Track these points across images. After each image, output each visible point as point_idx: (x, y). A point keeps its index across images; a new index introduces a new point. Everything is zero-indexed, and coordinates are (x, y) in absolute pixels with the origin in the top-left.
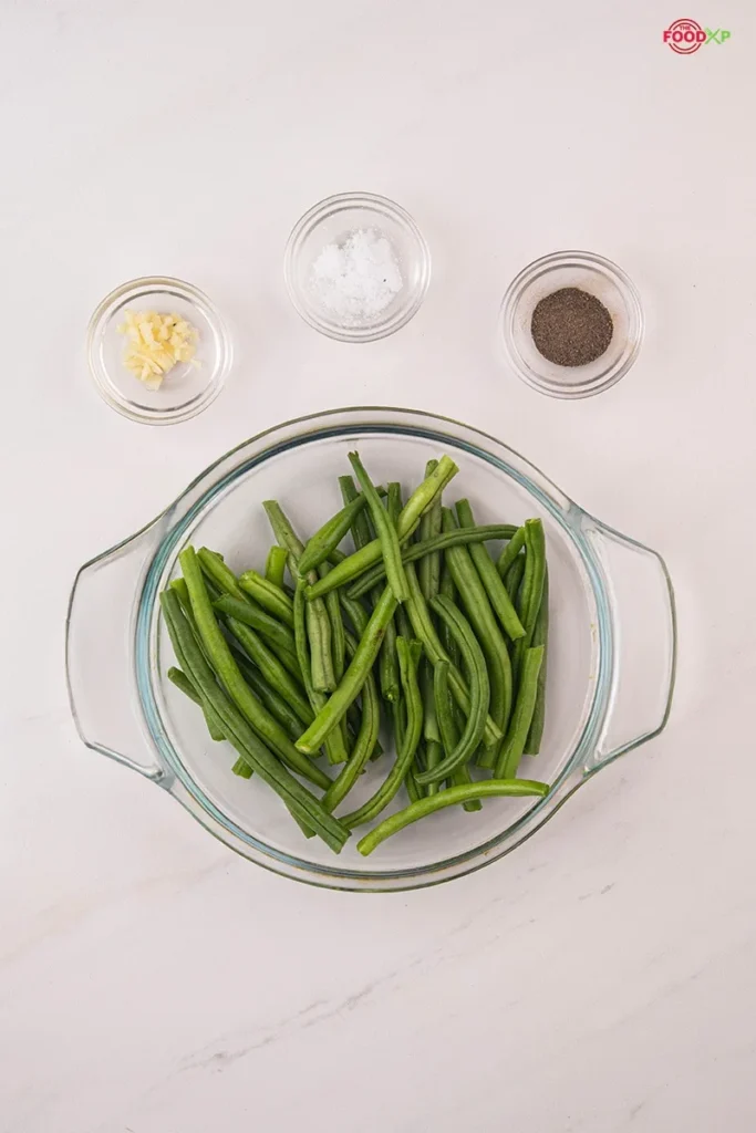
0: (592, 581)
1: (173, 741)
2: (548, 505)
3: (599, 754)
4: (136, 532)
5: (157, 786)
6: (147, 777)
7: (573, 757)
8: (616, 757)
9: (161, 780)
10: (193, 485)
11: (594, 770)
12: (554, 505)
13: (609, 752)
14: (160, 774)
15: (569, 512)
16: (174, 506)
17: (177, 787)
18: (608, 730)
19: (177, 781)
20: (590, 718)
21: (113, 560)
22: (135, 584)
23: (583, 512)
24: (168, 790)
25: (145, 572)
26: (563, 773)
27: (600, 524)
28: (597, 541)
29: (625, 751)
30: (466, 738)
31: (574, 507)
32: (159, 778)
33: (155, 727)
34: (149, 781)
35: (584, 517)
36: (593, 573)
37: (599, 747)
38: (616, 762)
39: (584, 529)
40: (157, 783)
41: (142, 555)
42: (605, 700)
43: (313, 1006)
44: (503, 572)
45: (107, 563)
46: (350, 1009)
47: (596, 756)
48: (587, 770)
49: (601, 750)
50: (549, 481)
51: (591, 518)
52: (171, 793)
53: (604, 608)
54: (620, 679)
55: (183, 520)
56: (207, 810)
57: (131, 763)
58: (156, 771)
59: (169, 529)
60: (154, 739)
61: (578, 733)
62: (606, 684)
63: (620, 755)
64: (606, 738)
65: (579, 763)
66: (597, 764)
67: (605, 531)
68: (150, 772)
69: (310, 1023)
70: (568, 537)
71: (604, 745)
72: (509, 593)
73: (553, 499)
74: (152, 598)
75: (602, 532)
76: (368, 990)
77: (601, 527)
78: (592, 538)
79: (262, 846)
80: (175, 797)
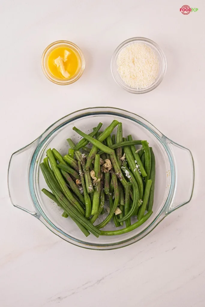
0: (169, 158)
1: (40, 205)
2: (156, 136)
3: (170, 208)
4: (29, 144)
5: (35, 218)
6: (32, 215)
7: (162, 209)
8: (176, 209)
9: (36, 216)
10: (47, 130)
11: (169, 213)
12: (158, 136)
13: (173, 208)
14: (36, 214)
15: (162, 137)
16: (41, 136)
17: (41, 218)
18: (173, 202)
19: (41, 216)
20: (168, 198)
21: (22, 152)
22: (29, 158)
23: (167, 137)
24: (39, 219)
25: (32, 155)
26: (159, 214)
27: (172, 141)
28: (171, 146)
29: (179, 207)
30: (132, 208)
31: (164, 136)
32: (36, 215)
33: (35, 201)
34: (33, 216)
35: (167, 139)
36: (169, 155)
37: (171, 206)
38: (175, 211)
39: (167, 143)
40: (35, 216)
41: (32, 150)
42: (173, 192)
43: (87, 283)
44: (140, 156)
45: (21, 153)
46: (98, 284)
47: (170, 209)
48: (167, 213)
49: (171, 207)
50: (157, 129)
51: (169, 139)
52: (39, 220)
53: (172, 166)
54: (177, 186)
55: (44, 140)
56: (50, 225)
57: (27, 211)
58: (35, 213)
59: (40, 143)
60: (35, 204)
61: (164, 202)
62: (173, 188)
63: (177, 208)
64: (172, 204)
65: (165, 211)
66: (170, 211)
67: (173, 143)
68: (33, 213)
69: (86, 288)
70: (162, 145)
71: (172, 206)
72: (142, 163)
73: (157, 134)
74: (34, 162)
75: (172, 144)
76: (103, 278)
77: (172, 142)
78: (169, 145)
79: (69, 237)
80: (41, 221)
